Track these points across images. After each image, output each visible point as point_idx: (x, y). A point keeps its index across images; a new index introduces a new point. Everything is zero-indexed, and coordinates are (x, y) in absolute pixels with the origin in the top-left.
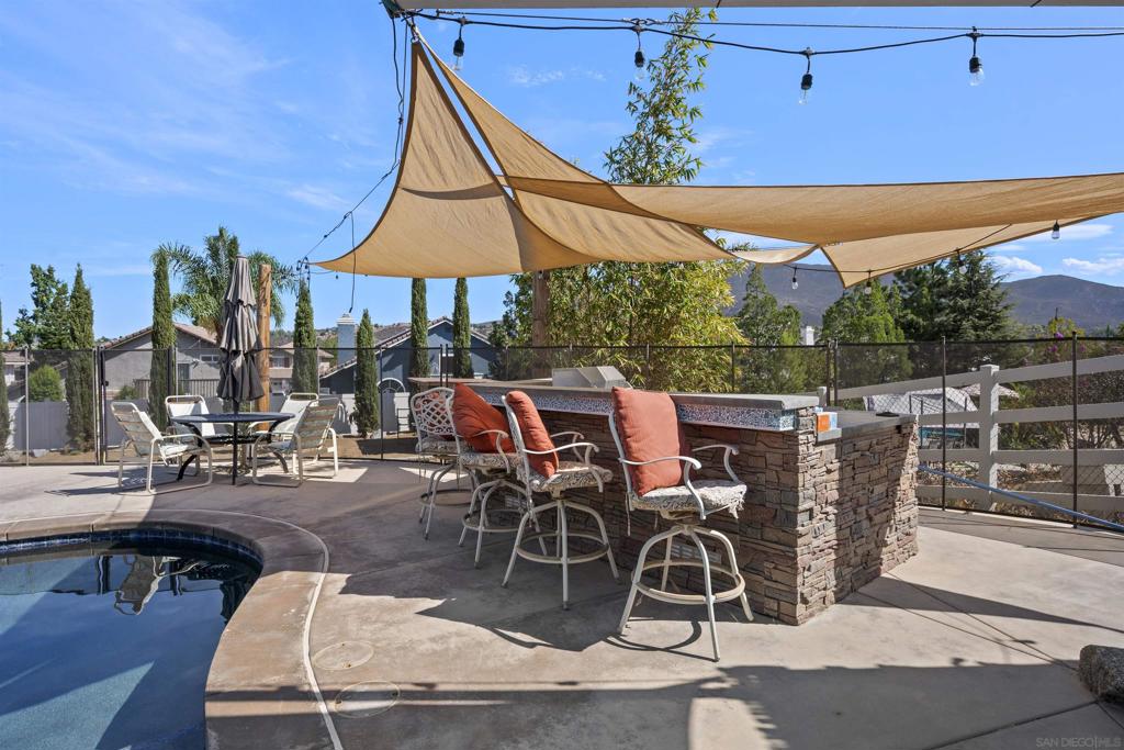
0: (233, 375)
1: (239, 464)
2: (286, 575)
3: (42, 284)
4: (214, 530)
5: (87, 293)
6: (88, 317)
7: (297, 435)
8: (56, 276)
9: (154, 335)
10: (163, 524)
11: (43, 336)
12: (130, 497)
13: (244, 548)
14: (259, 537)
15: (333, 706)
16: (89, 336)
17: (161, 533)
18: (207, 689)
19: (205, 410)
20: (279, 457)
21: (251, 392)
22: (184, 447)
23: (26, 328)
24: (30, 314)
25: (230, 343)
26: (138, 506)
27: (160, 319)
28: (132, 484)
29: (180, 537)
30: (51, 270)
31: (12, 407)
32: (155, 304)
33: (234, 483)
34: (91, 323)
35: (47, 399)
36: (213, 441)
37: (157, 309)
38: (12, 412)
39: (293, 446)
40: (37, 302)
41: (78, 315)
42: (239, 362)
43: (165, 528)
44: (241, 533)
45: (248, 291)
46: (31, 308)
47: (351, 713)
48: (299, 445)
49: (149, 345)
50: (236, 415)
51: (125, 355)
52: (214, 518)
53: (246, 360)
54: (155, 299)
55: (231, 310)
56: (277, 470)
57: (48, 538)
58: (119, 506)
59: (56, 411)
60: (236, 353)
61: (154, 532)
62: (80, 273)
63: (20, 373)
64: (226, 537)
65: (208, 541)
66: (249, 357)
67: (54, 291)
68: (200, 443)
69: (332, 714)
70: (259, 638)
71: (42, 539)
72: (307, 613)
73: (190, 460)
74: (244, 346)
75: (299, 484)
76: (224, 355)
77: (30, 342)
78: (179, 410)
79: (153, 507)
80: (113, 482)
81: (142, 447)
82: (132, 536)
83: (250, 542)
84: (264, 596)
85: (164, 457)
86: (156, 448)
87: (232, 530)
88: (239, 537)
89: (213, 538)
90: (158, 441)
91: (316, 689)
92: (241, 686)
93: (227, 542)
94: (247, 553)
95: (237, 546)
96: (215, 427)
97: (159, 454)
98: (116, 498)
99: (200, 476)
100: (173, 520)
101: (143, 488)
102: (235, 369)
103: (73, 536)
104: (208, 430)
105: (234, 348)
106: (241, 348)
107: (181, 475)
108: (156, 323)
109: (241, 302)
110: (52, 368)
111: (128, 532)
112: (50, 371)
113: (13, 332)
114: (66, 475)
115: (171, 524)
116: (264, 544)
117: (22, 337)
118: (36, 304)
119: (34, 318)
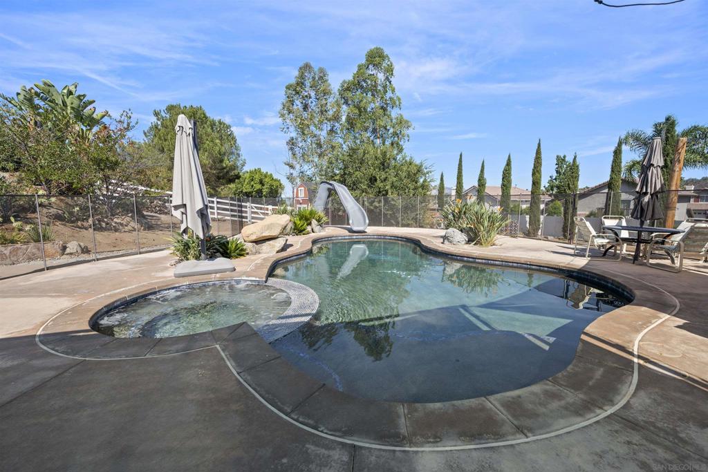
0: (641, 206)
1: (641, 255)
2: (644, 309)
3: (560, 163)
4: (613, 280)
5: (578, 166)
6: (577, 178)
7: (682, 243)
8: (567, 159)
9: (609, 185)
10: (589, 272)
11: (558, 187)
12: (578, 259)
13: (627, 292)
14: (636, 289)
15: (641, 362)
16: (576, 187)
17: (588, 276)
18: (585, 331)
19: (624, 224)
20: (669, 255)
21: (653, 216)
22: (608, 241)
23: (552, 184)
24: (554, 178)
25: (642, 188)
26: (580, 263)
27: (614, 176)
28: (581, 254)
29: (596, 279)
30: (565, 157)
31: (542, 218)
32: (612, 168)
33: (634, 263)
34: (578, 180)
35: (555, 216)
36: (625, 240)
37: (612, 171)
38: (541, 220)
39: (678, 249)
40: (557, 172)
41: (572, 177)
42: (646, 199)
43: (590, 274)
44: (627, 286)
45: (659, 158)
46: (555, 175)
47: (650, 368)
48: (682, 249)
49: (606, 191)
50: (641, 227)
51: (593, 196)
52: (616, 276)
53: (652, 198)
54: (612, 166)
55: (645, 170)
56: (668, 262)
57: (543, 267)
58: (572, 261)
59: (557, 221)
60: (646, 193)
61: (584, 274)
62: (575, 157)
63: (547, 204)
64: (619, 285)
65: (609, 285)
66: (654, 197)
67: (565, 166)
68: (617, 240)
69: (639, 364)
70: (616, 325)
71: (541, 266)
72: (648, 327)
73: (610, 248)
74: (651, 190)
75: (679, 271)
76: (638, 195)
77: (552, 190)
78: (609, 223)
79: (586, 264)
80: (572, 252)
81: (586, 238)
82: (574, 274)
83: (631, 290)
84: (626, 312)
85: (596, 244)
86: (592, 238)
87: (622, 283)
88: (625, 286)
89: (612, 284)
90: (594, 236)
91: (636, 353)
92: (600, 336)
93: (619, 288)
94: (629, 295)
95: (624, 291)
96: (629, 233)
97: (593, 242)
98: (572, 258)
99: (615, 256)
100: (594, 271)
101: (584, 256)
102: (644, 203)
103: (552, 268)
104: (625, 234)
105: (644, 191)
106: (649, 191)
107: (605, 254)
108: (611, 178)
109: (653, 165)
110: (559, 202)
111: (573, 272)
112: (559, 203)
113: (547, 186)
114: (555, 246)
115: (593, 273)
116: (638, 293)
117: (550, 188)
118: (557, 173)
119: (555, 179)
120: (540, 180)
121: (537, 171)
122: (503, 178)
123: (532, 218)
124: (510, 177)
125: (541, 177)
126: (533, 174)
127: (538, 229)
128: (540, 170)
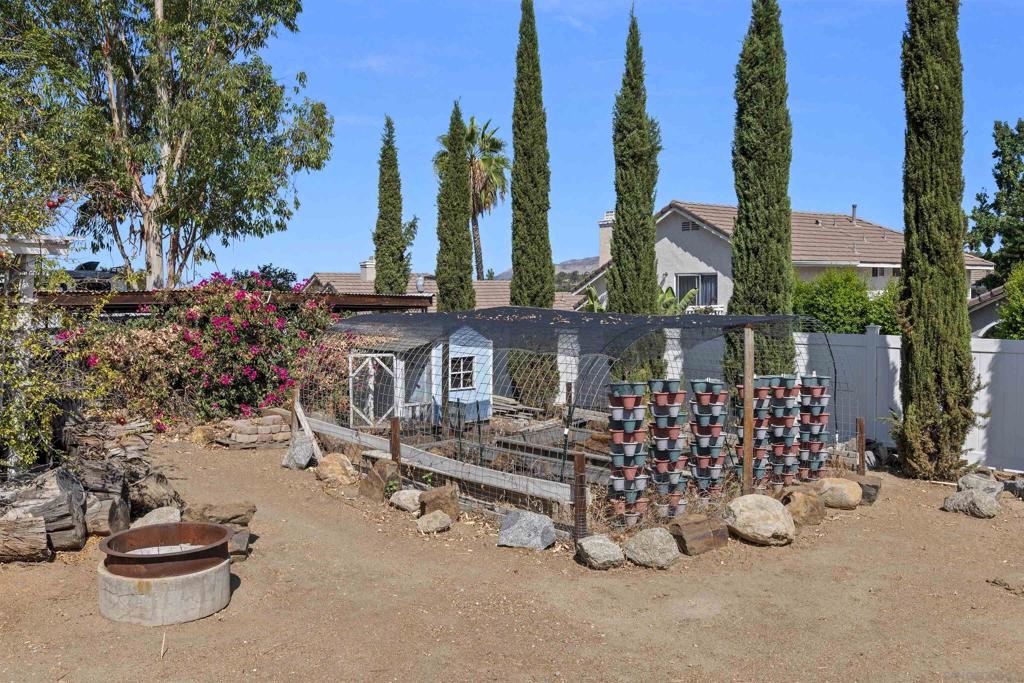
3: (1008, 150)
23: (985, 222)
24: (991, 201)
40: (1001, 180)
46: (993, 191)
77: (989, 243)
117: (980, 236)
118: (1000, 184)
119: (996, 205)
120: (954, 101)
121: (936, 46)
122: (741, 111)
123: (919, 352)
124: (778, 98)
125: (956, 82)
126: (912, 66)
127: (959, 428)
128: (951, 35)
